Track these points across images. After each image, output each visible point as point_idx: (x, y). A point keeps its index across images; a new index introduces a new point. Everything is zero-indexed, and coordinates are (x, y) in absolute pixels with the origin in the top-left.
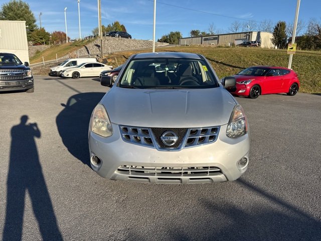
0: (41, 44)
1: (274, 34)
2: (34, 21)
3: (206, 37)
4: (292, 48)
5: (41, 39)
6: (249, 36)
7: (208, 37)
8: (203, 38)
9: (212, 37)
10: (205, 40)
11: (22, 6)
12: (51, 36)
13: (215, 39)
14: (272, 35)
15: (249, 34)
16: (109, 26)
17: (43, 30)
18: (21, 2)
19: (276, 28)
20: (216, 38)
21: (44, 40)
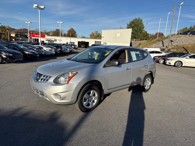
0: (143, 40)
2: (144, 28)
5: (144, 37)
11: (139, 20)
12: (150, 36)
16: (190, 28)
17: (146, 32)
18: (139, 18)
21: (145, 38)
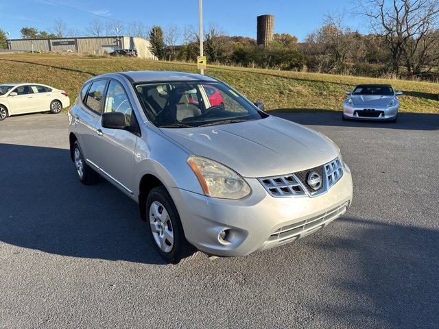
1: (151, 41)
3: (55, 41)
4: (202, 62)
6: (120, 42)
7: (59, 41)
8: (51, 41)
9: (65, 40)
10: (55, 44)
13: (70, 43)
14: (149, 42)
15: (119, 40)
19: (152, 34)
20: (73, 42)
